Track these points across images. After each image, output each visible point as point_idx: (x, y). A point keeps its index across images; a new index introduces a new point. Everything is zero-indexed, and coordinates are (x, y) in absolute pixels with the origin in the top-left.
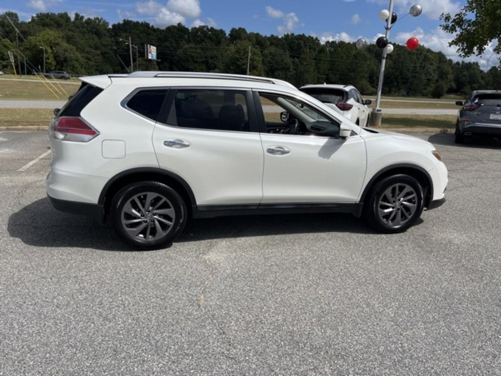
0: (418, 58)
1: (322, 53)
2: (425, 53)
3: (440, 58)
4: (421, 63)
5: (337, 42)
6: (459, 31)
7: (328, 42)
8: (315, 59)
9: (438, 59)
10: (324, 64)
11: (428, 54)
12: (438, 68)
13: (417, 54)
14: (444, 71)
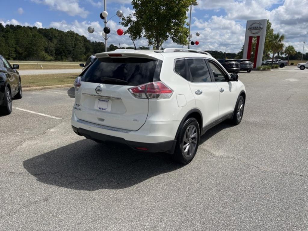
0: (72, 39)
1: (8, 32)
2: (75, 36)
3: (84, 39)
4: (74, 42)
5: (15, 26)
6: (129, 26)
7: (7, 26)
8: (3, 37)
9: (83, 40)
10: (12, 40)
11: (77, 36)
12: (84, 45)
13: (71, 36)
14: (88, 47)
